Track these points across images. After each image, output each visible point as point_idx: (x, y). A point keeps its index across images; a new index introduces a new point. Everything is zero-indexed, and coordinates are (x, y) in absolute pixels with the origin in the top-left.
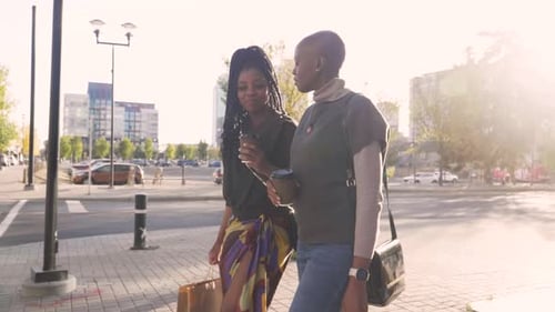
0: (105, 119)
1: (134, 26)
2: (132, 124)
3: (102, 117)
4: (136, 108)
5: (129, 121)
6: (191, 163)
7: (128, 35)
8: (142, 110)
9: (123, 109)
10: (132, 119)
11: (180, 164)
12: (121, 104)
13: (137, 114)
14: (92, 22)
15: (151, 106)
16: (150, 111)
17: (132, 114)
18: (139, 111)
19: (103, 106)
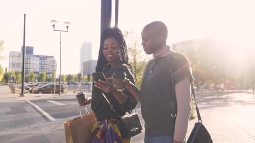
0: (30, 63)
1: (70, 23)
2: (43, 65)
3: (28, 62)
4: (44, 58)
5: (41, 64)
6: (73, 83)
7: (67, 27)
8: (48, 59)
9: (39, 58)
10: (43, 63)
11: (69, 84)
12: (38, 56)
13: (45, 61)
14: (51, 21)
15: (52, 57)
16: (52, 59)
17: (43, 61)
18: (46, 59)
19: (29, 57)
